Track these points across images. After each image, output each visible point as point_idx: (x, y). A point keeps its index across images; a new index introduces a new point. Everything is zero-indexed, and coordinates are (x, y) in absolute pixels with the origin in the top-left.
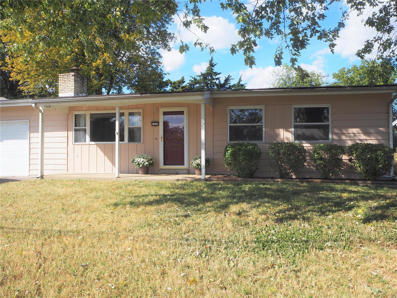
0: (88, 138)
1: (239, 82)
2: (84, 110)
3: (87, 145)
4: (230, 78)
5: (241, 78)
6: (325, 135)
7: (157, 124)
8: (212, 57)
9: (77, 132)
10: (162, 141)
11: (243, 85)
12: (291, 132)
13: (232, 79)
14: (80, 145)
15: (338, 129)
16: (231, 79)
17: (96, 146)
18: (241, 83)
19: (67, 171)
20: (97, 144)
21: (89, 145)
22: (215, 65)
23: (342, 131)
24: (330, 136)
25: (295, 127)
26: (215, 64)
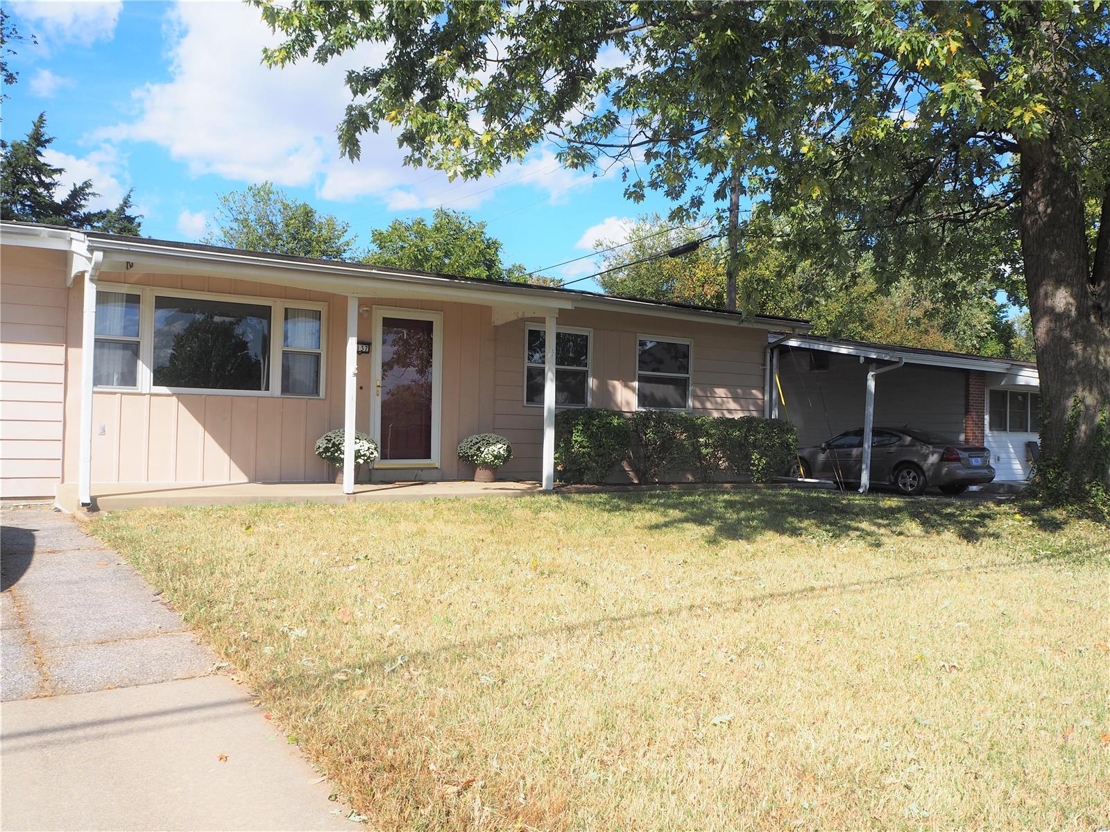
0: (145, 373)
1: (122, 210)
2: (133, 280)
3: (145, 395)
4: (87, 191)
5: (129, 196)
6: (682, 397)
7: (364, 347)
8: (41, 116)
9: (106, 351)
10: (378, 395)
11: (134, 219)
12: (633, 389)
13: (94, 194)
14: (115, 393)
15: (702, 390)
16: (88, 195)
17: (174, 398)
18: (128, 212)
19: (63, 482)
20: (178, 395)
21: (151, 395)
22: (48, 141)
23: (706, 393)
24: (690, 403)
25: (642, 379)
26: (46, 137)
